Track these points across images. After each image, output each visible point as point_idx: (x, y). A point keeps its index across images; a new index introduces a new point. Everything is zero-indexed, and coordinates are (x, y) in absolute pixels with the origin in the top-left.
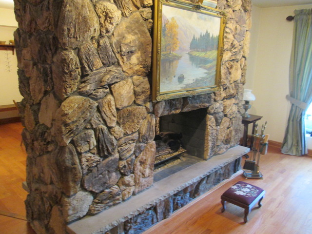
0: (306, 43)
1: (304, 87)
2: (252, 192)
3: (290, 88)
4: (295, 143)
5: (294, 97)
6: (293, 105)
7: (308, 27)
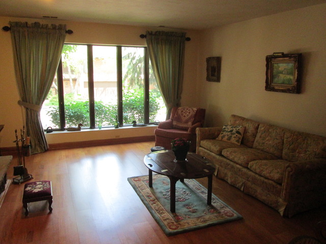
0: (27, 52)
1: (33, 91)
2: (45, 185)
3: (21, 95)
4: (37, 142)
5: (27, 102)
6: (27, 109)
7: (25, 39)
